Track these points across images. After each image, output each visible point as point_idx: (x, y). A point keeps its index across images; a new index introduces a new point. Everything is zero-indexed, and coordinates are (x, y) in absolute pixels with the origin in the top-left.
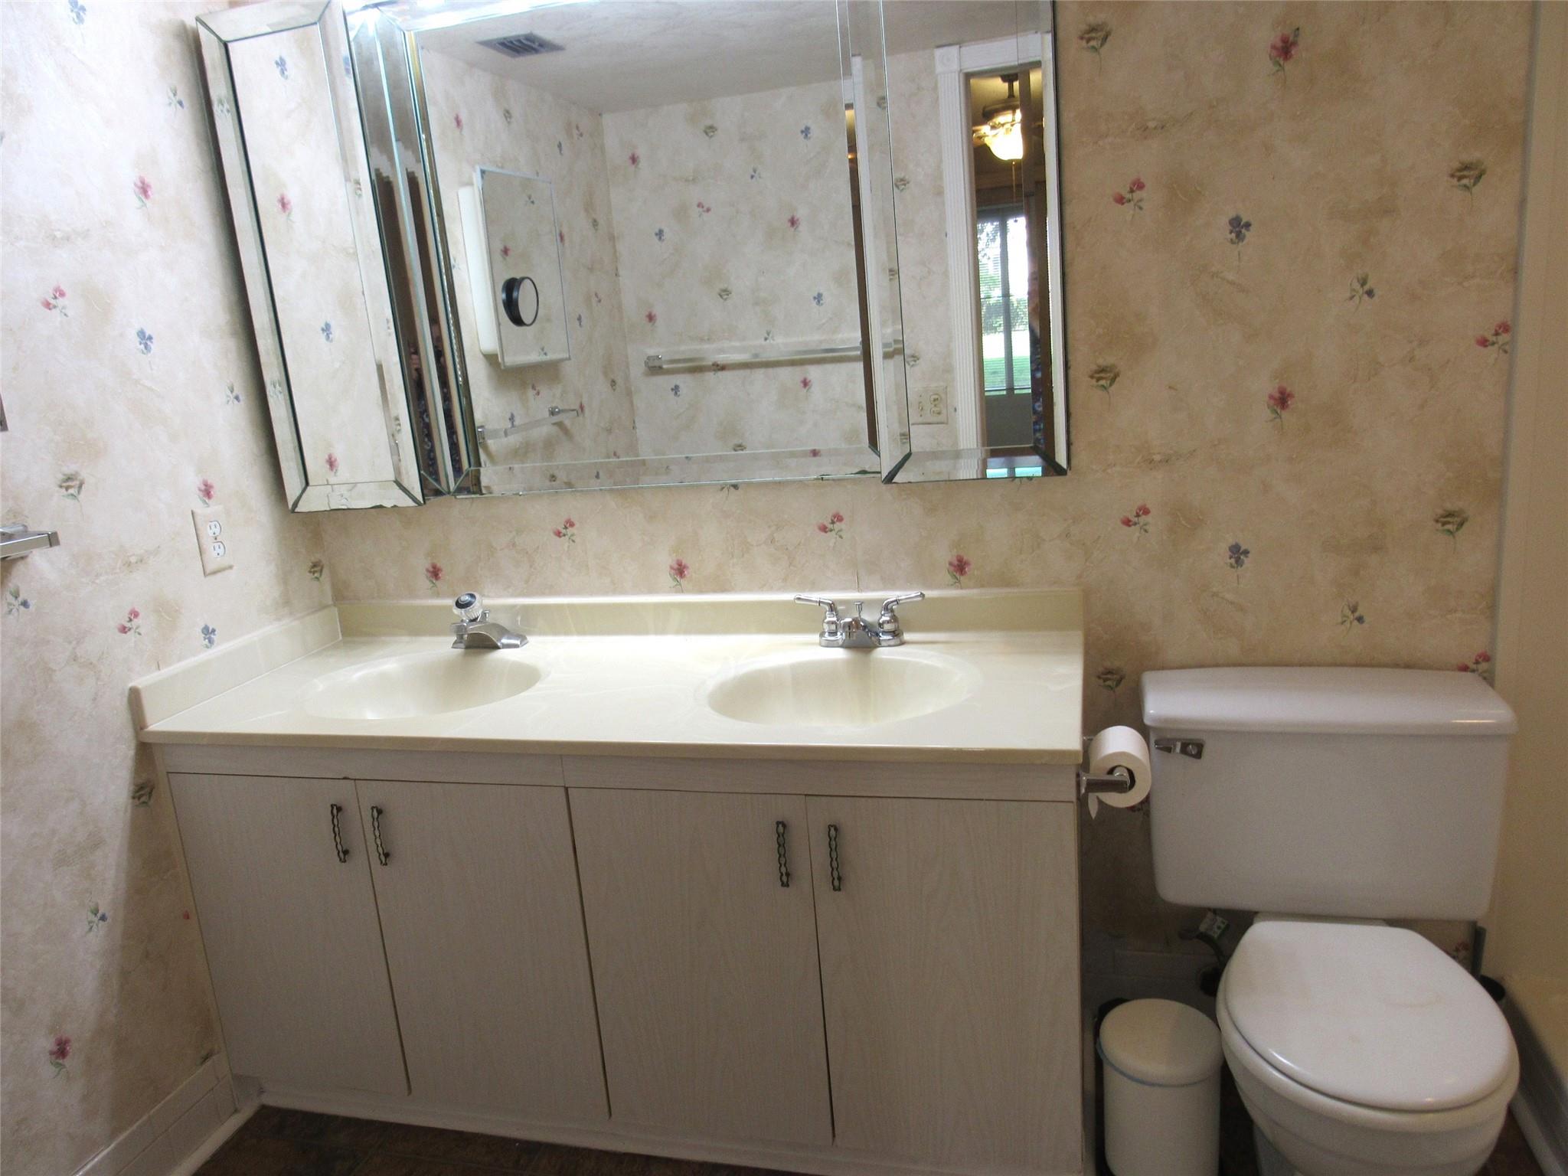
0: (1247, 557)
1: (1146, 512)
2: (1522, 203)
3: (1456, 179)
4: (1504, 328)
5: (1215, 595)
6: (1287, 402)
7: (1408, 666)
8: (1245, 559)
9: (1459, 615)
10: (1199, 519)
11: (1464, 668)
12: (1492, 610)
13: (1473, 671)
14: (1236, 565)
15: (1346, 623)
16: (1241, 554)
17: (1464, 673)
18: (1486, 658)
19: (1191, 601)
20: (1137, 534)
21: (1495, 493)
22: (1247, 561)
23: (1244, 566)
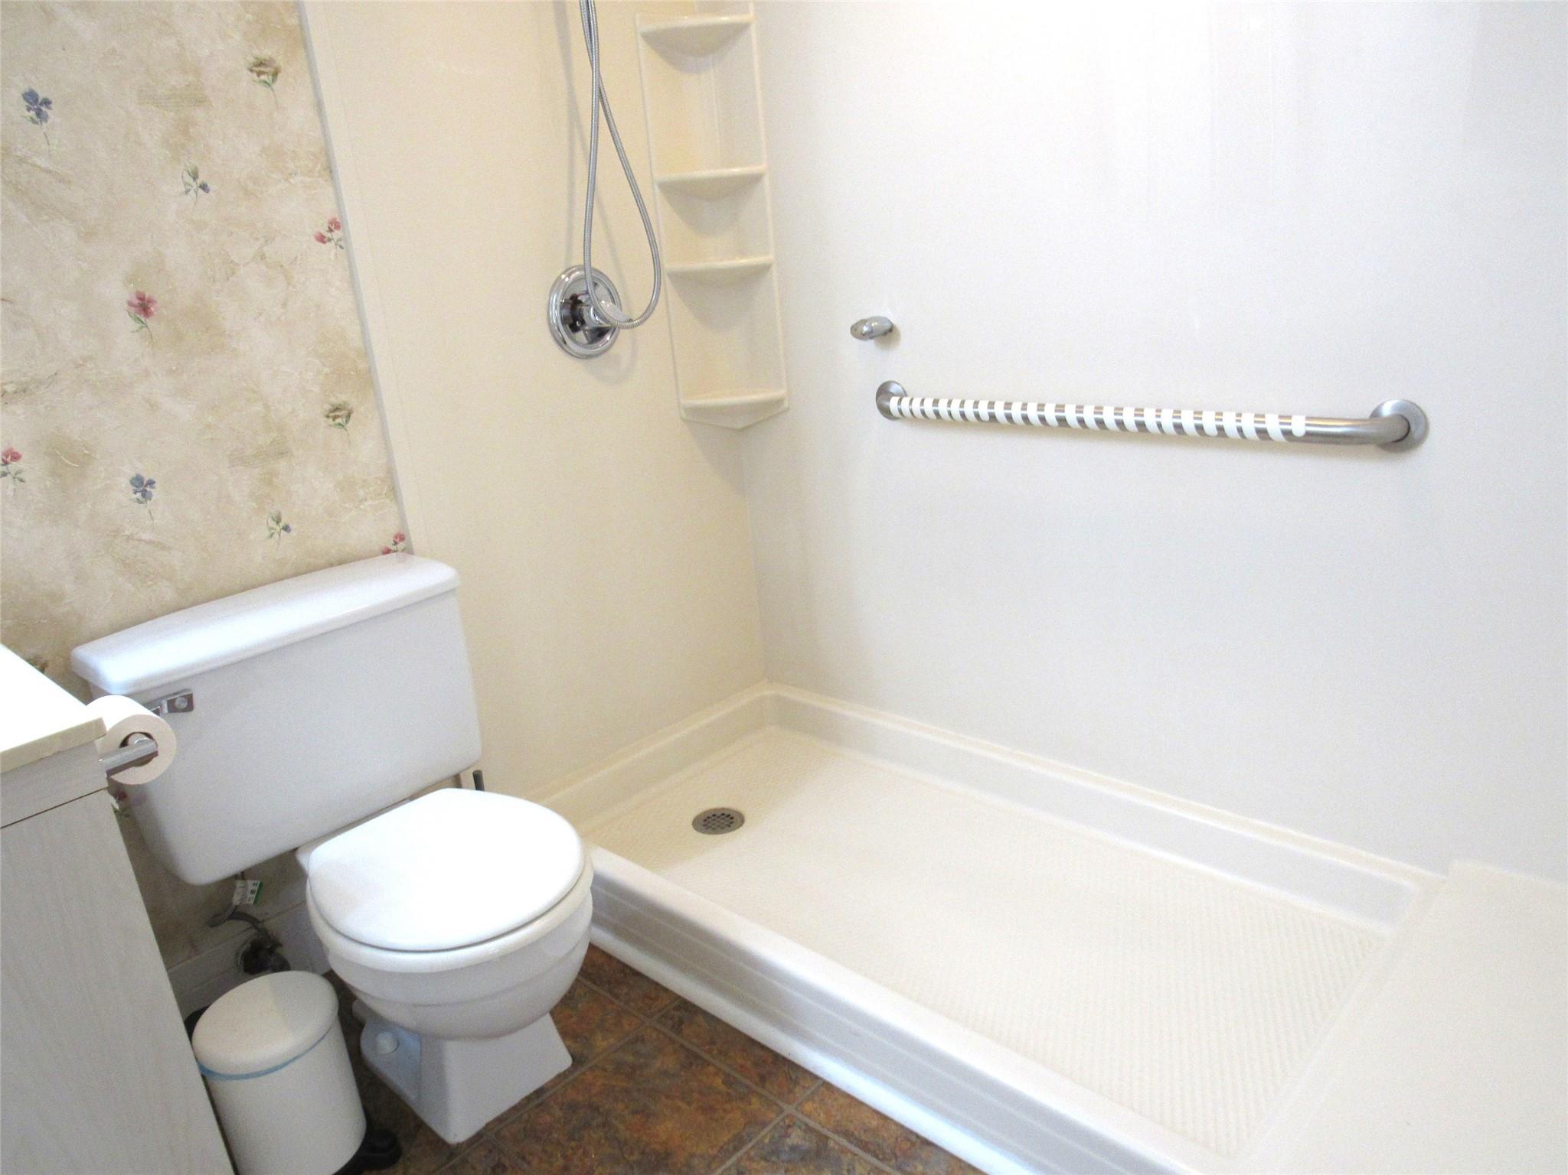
0: (154, 488)
1: (16, 457)
2: (319, 106)
3: (255, 74)
4: (335, 225)
5: (129, 538)
6: (149, 308)
7: (341, 562)
8: (152, 490)
9: (369, 502)
10: (85, 454)
11: (387, 551)
12: (394, 492)
13: (395, 551)
14: (144, 500)
15: (274, 535)
16: (146, 486)
17: (388, 555)
18: (400, 537)
19: (103, 552)
20: (11, 487)
21: (367, 381)
22: (156, 492)
23: (153, 498)
